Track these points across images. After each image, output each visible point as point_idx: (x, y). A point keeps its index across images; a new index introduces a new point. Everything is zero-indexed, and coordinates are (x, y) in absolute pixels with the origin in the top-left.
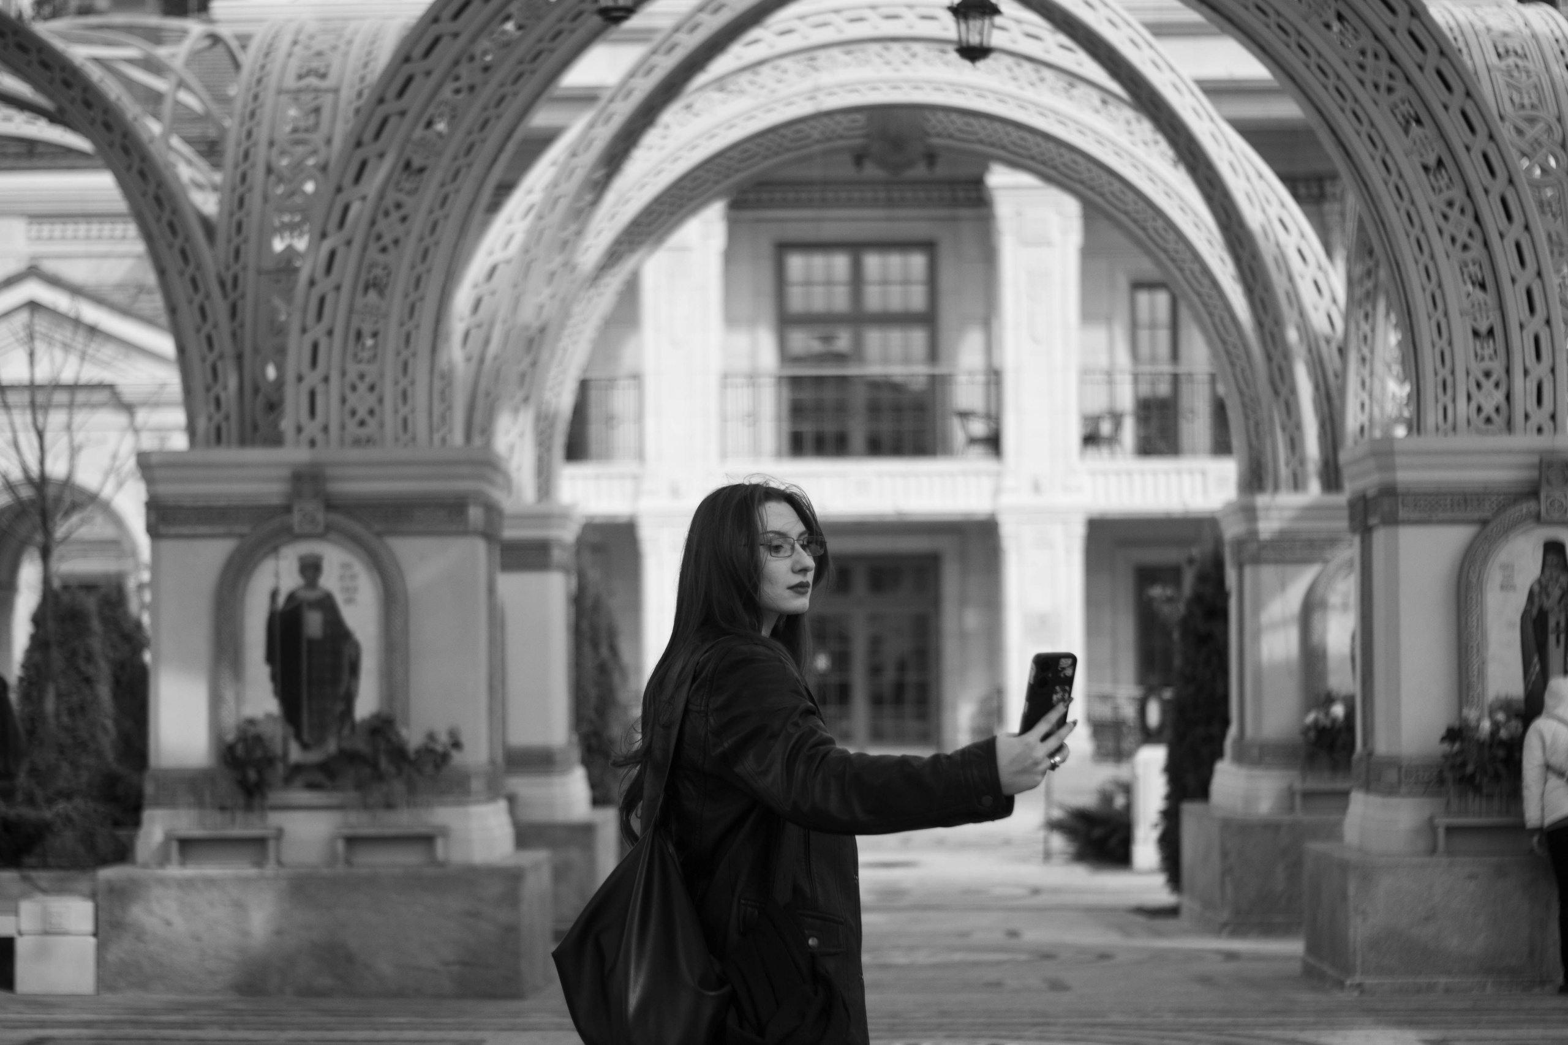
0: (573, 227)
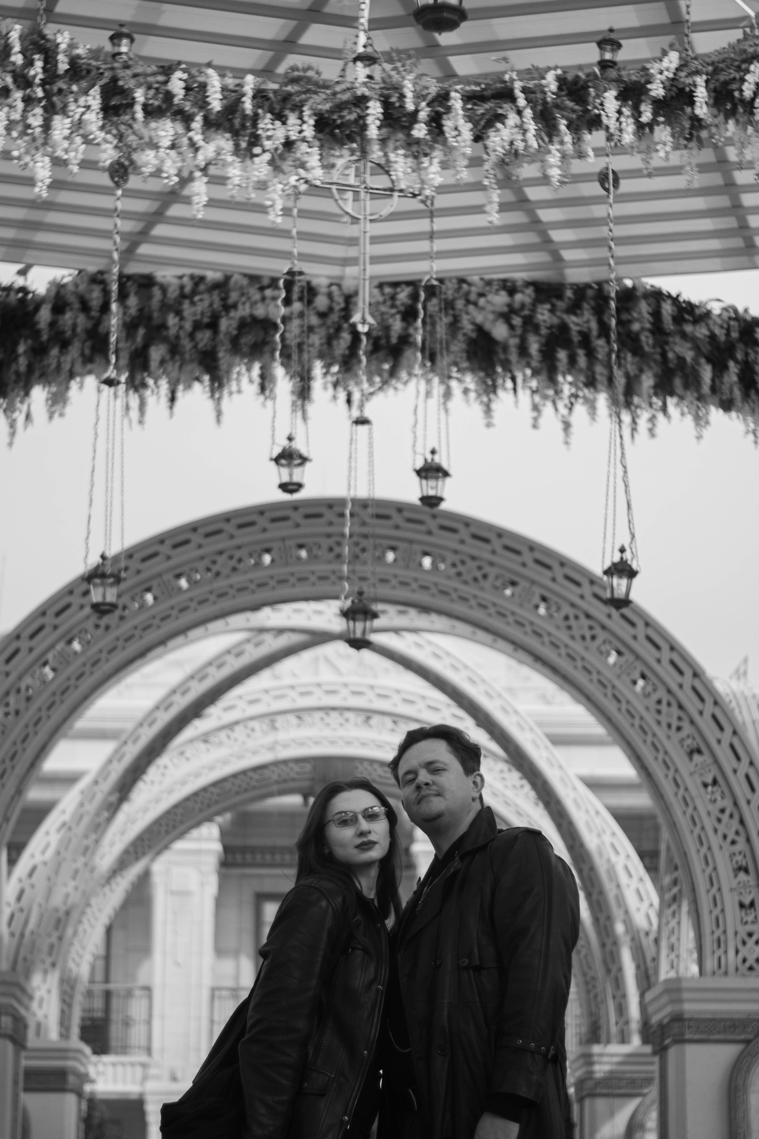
0: (93, 837)
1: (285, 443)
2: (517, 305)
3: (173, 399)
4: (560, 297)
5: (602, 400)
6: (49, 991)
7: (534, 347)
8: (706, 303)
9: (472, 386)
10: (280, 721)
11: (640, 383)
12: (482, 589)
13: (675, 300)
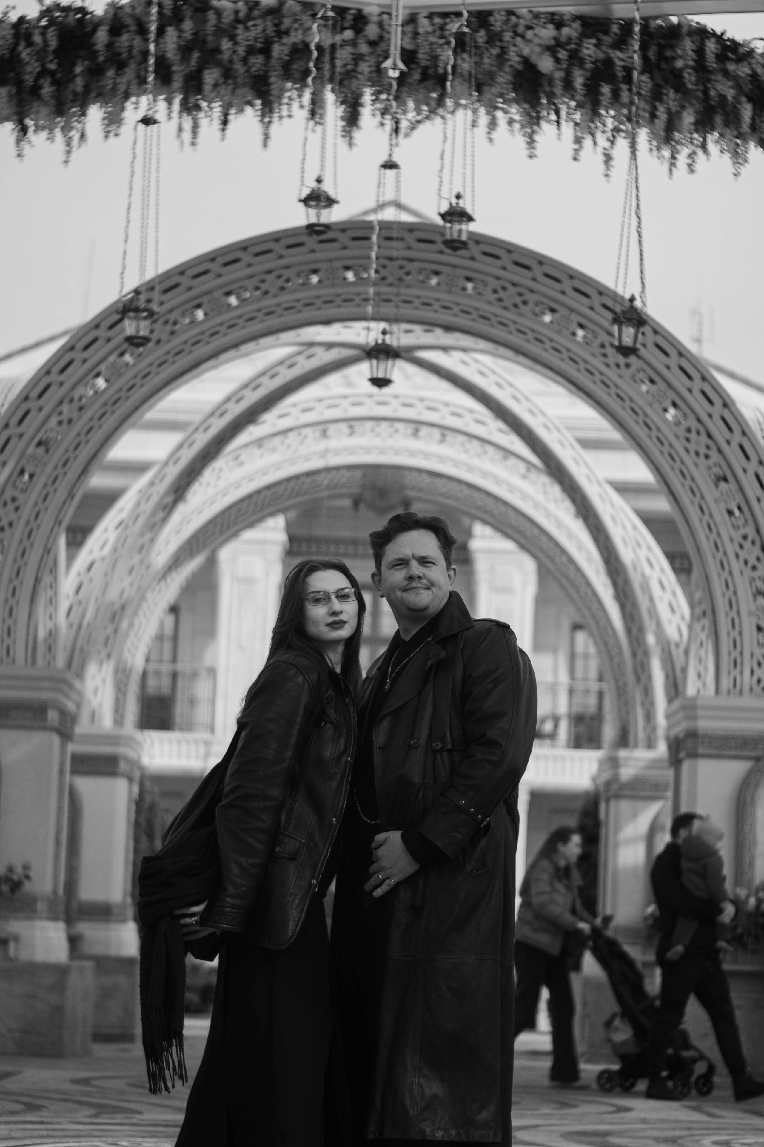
0: (148, 536)
1: (314, 185)
2: (563, 39)
3: (225, 122)
4: (606, 32)
5: (643, 135)
6: (104, 681)
7: (579, 81)
8: (750, 42)
9: (517, 117)
10: (332, 429)
11: (681, 119)
12: (521, 315)
13: (719, 38)
